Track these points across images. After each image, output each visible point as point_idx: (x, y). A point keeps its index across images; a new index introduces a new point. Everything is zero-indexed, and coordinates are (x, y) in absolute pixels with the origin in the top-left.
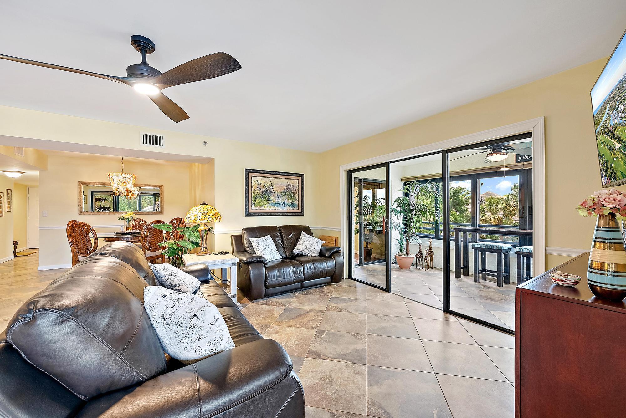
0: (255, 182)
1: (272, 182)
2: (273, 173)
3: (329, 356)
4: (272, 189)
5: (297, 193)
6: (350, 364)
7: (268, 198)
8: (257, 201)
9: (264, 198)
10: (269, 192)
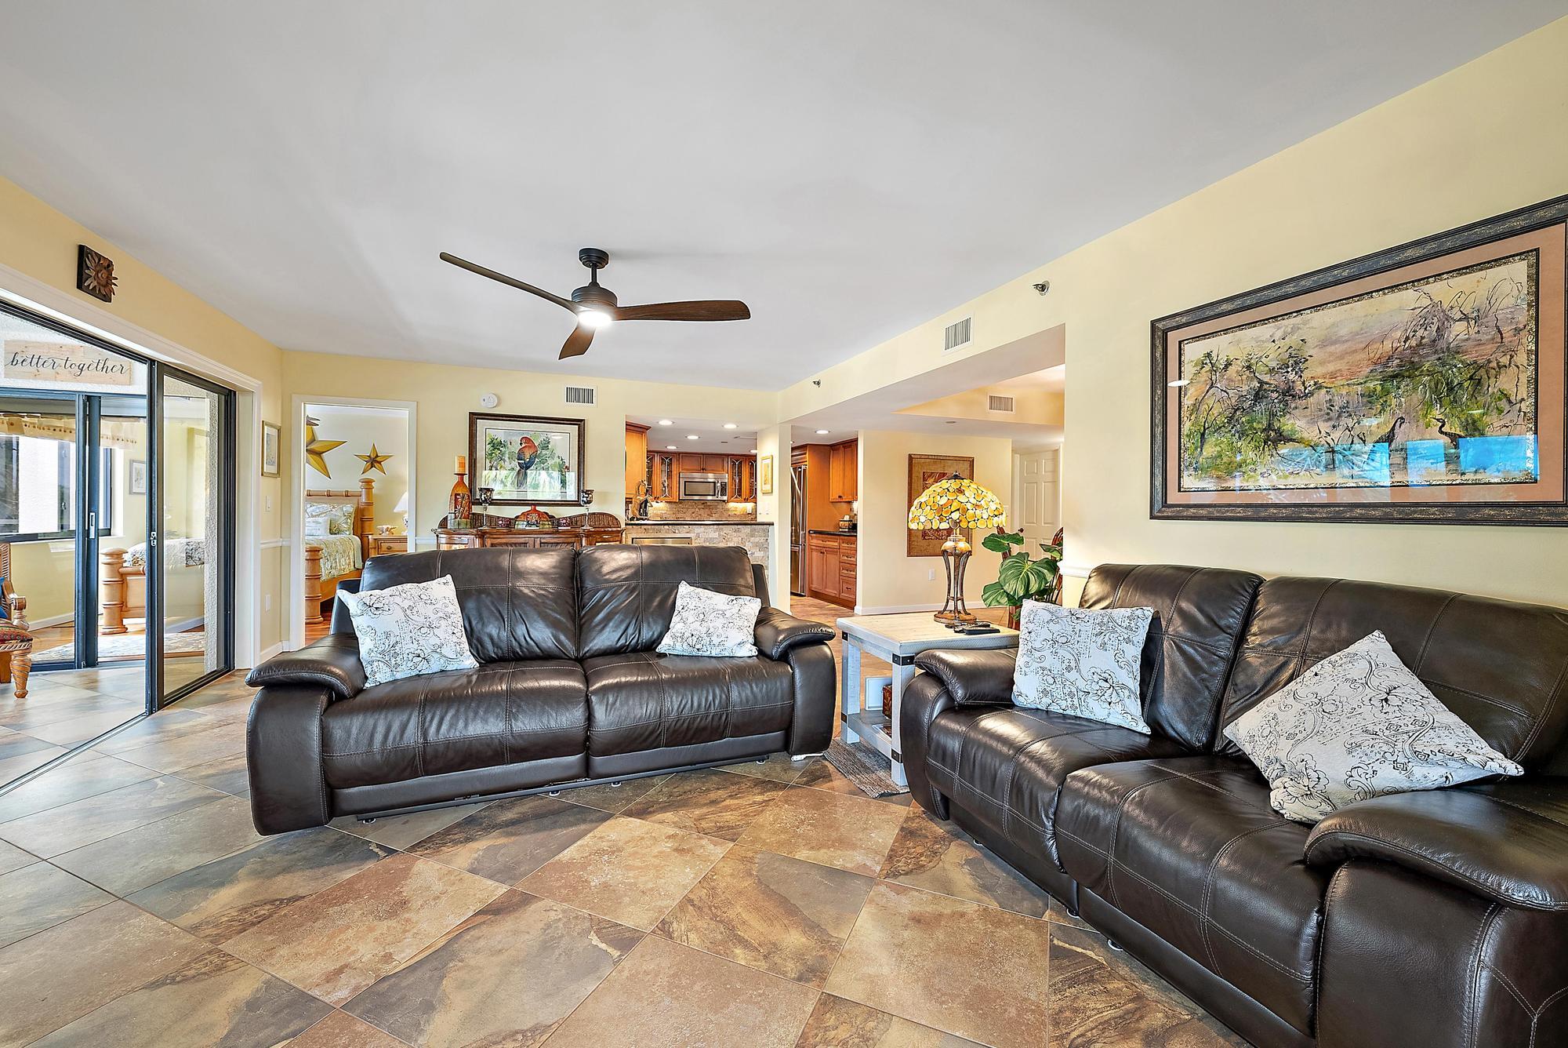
0: (1196, 365)
1: (1293, 340)
2: (1290, 289)
3: (475, 933)
4: (1292, 376)
5: (1521, 358)
6: (388, 969)
7: (1270, 427)
8: (1209, 450)
9: (1242, 434)
10: (1275, 395)
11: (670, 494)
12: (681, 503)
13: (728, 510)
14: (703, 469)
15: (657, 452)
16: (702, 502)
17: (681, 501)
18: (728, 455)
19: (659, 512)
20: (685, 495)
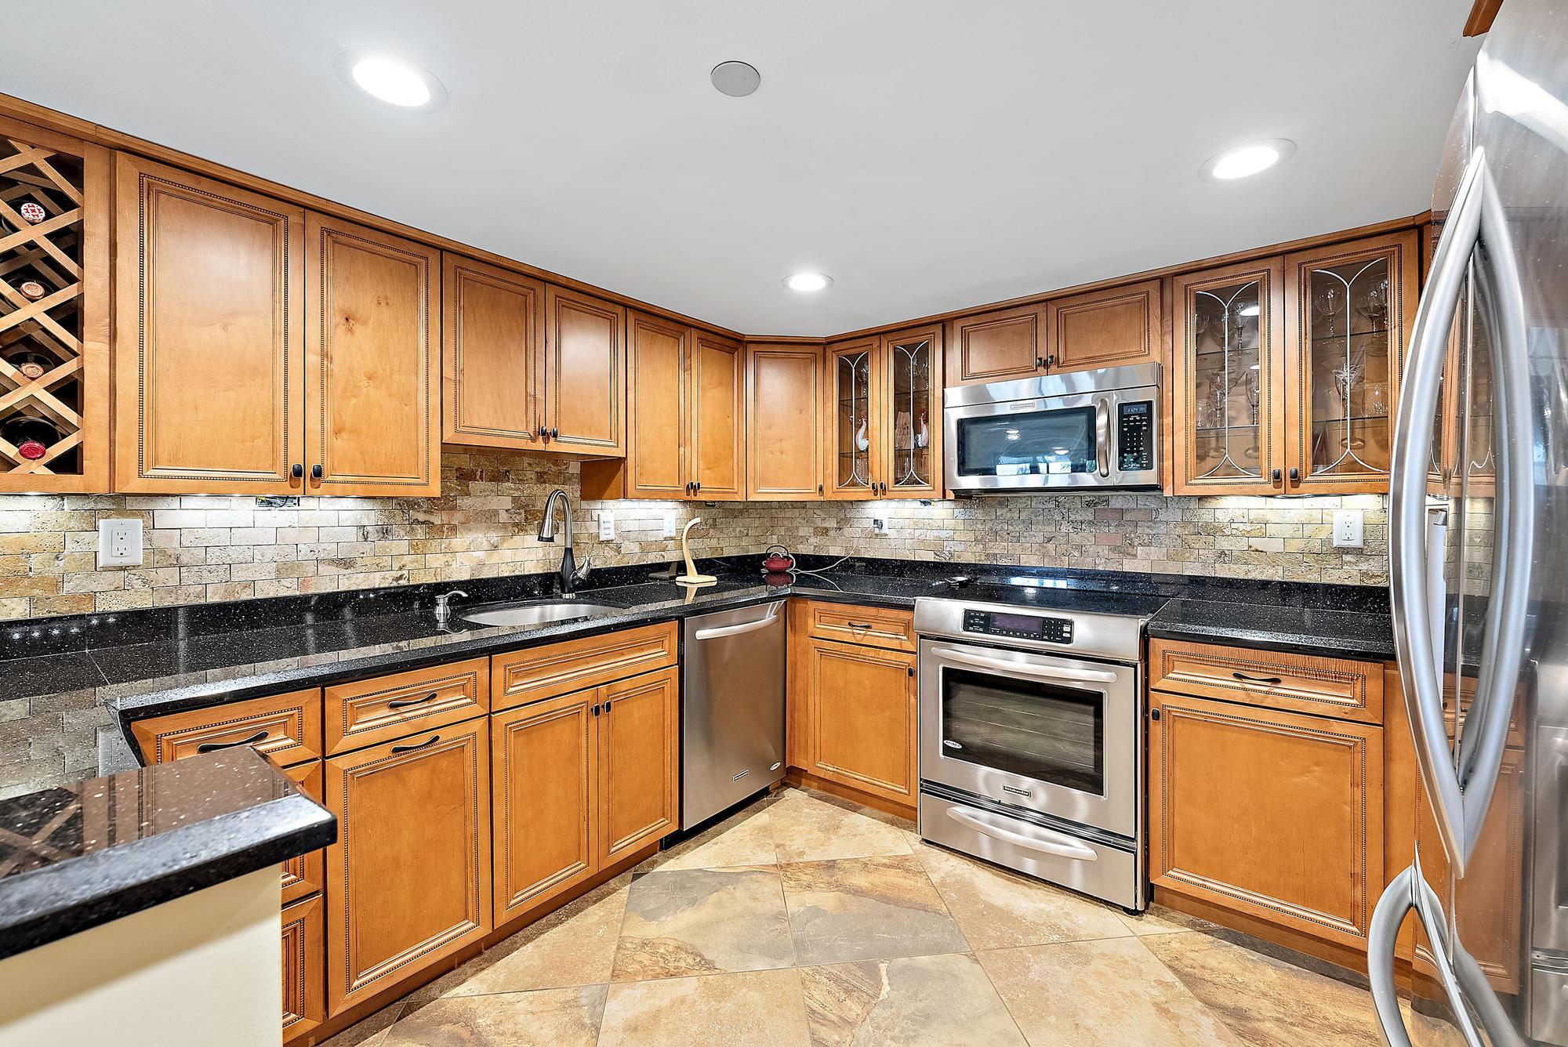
14: (1046, 365)
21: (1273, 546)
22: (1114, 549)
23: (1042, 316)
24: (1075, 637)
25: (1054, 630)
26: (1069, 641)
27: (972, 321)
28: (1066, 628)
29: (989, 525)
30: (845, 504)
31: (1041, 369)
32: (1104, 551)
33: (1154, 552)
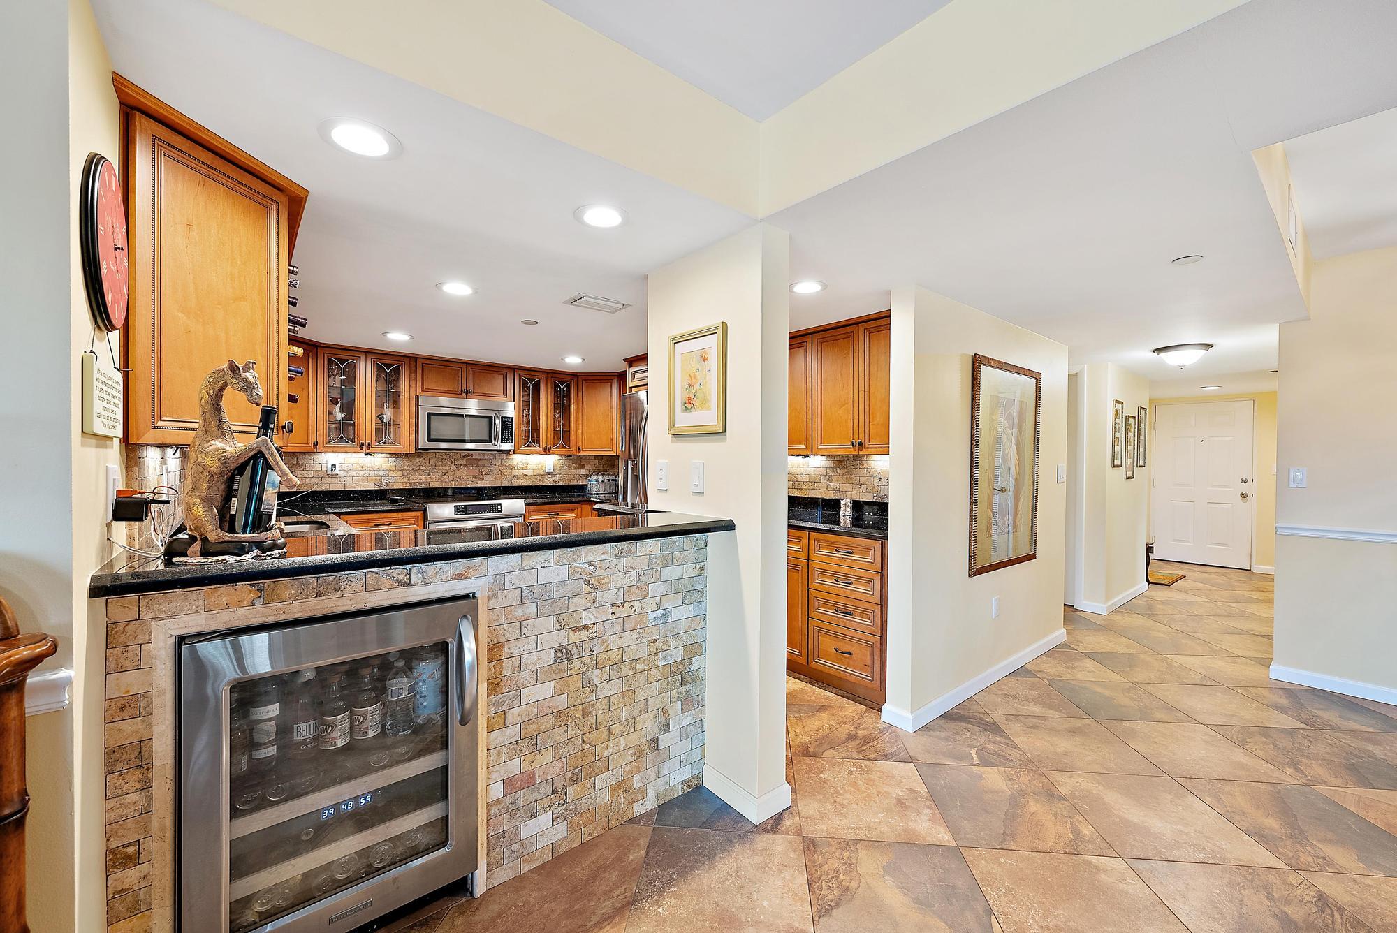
11: (398, 440)
12: (419, 456)
13: (511, 467)
14: (467, 393)
15: (367, 352)
16: (464, 453)
17: (421, 452)
18: (514, 369)
19: (372, 474)
20: (430, 439)
21: (529, 473)
22: (475, 477)
23: (464, 369)
24: (503, 509)
25: (495, 508)
26: (501, 511)
27: (428, 362)
28: (499, 507)
29: (412, 467)
30: (298, 454)
31: (463, 394)
32: (471, 478)
33: (491, 477)
